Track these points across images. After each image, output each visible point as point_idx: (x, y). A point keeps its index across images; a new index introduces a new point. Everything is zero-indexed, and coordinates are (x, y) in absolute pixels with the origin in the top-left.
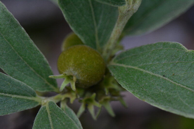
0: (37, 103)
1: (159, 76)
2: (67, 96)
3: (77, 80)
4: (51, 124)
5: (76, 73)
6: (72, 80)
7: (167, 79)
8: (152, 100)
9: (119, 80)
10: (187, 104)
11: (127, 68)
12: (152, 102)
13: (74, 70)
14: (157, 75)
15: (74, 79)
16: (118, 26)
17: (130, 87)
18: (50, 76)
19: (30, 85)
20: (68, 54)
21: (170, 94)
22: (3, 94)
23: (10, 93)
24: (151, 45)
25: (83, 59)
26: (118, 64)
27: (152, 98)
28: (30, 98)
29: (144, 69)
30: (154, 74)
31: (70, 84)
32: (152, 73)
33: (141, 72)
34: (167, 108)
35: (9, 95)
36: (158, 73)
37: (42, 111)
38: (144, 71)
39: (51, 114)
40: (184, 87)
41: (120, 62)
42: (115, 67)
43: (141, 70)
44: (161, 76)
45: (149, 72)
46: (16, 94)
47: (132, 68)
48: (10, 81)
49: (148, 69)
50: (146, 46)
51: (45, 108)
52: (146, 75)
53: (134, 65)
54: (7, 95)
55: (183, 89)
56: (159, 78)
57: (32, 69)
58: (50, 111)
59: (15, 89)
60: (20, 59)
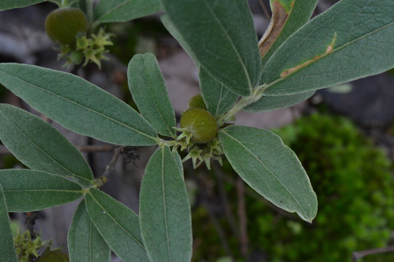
0: (156, 142)
1: (256, 157)
2: (180, 144)
3: (193, 137)
4: (163, 166)
5: (194, 132)
6: (189, 135)
7: (261, 161)
8: (244, 176)
9: (225, 148)
10: (269, 188)
11: (234, 140)
12: (244, 177)
13: (193, 128)
14: (254, 155)
15: (191, 135)
16: (237, 107)
17: (231, 158)
18: (173, 127)
19: (155, 128)
20: (192, 114)
21: (259, 174)
22: (133, 129)
23: (138, 130)
24: (257, 129)
25: (203, 123)
26: (227, 134)
27: (245, 174)
28: (152, 138)
29: (246, 146)
30: (252, 154)
31: (185, 137)
32: (251, 153)
33: (243, 148)
34: (253, 186)
35: (138, 131)
36: (256, 154)
37: (158, 152)
38: (246, 148)
39: (165, 157)
40: (272, 173)
41: (229, 133)
42: (224, 136)
43: (244, 146)
44: (257, 158)
45: (249, 151)
46: (142, 131)
47: (237, 142)
48: (142, 120)
49: (249, 148)
50: (254, 128)
51: (161, 149)
52: (247, 152)
53: (239, 140)
54: (136, 130)
55: (270, 174)
56: (255, 158)
57: (161, 116)
58: (165, 154)
59: (144, 128)
60: (154, 105)
